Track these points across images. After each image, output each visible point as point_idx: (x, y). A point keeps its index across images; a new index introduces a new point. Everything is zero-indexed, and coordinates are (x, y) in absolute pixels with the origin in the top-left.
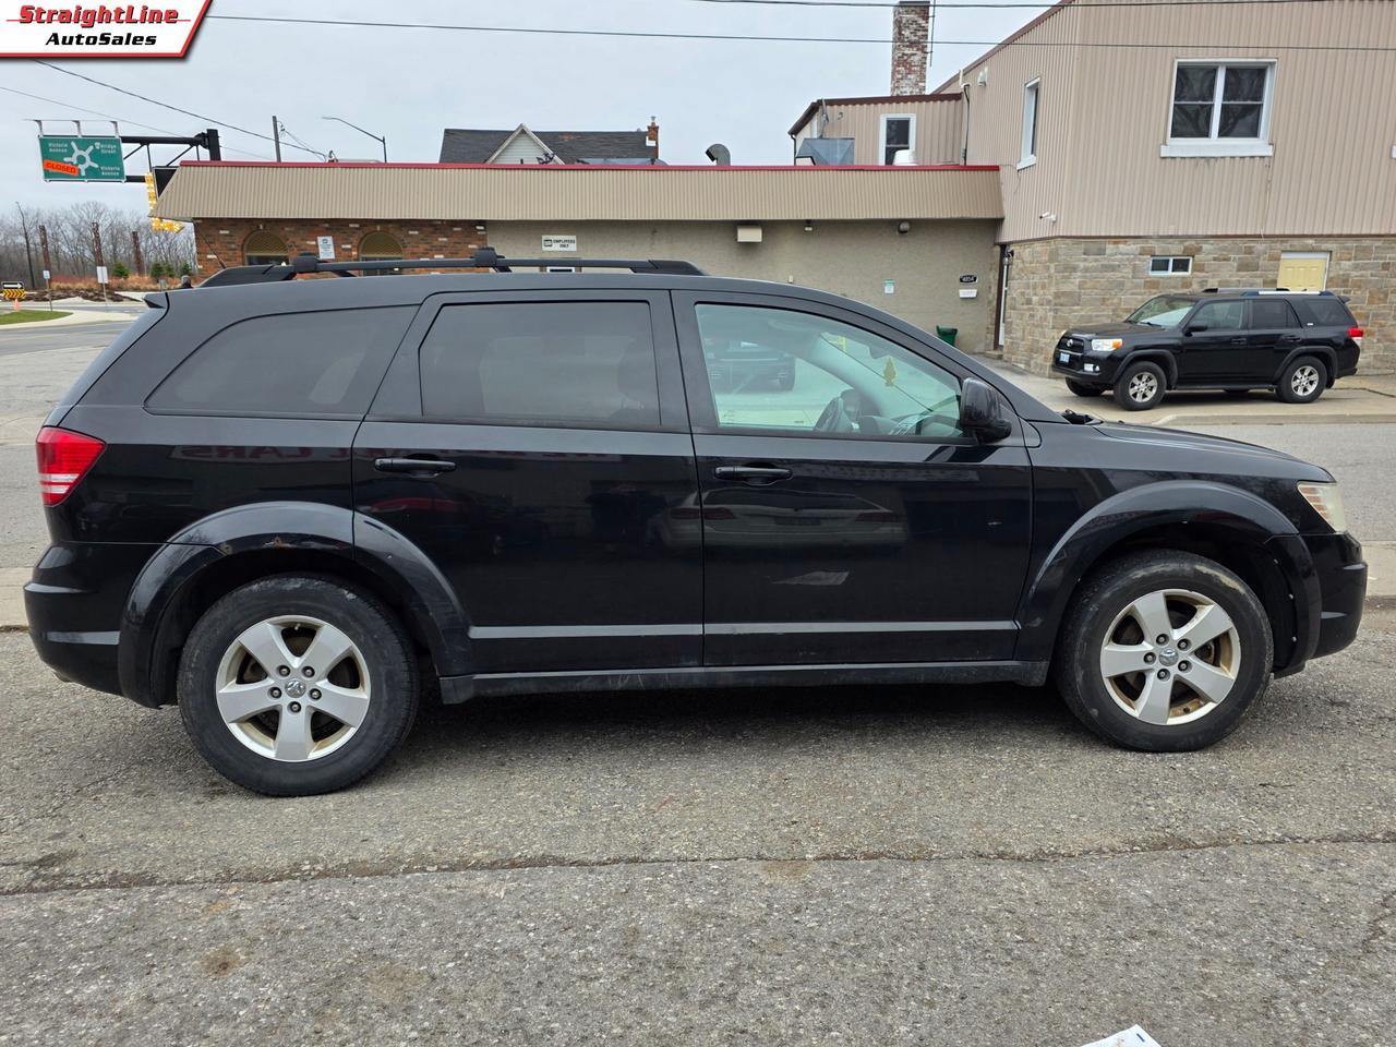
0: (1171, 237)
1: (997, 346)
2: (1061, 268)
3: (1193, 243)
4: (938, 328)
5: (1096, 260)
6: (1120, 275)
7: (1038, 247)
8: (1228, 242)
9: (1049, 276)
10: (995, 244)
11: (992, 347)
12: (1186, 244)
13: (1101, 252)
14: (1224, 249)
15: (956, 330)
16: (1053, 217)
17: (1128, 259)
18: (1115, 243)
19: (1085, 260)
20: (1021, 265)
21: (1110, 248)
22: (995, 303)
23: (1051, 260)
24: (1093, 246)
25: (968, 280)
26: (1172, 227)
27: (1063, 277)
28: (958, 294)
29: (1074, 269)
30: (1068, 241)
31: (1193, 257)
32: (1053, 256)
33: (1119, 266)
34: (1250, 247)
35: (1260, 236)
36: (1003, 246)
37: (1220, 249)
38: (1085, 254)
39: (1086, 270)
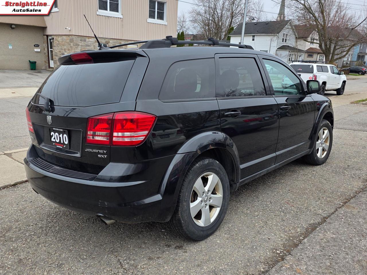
0: (102, 38)
1: (49, 67)
2: (75, 44)
3: (107, 40)
4: (29, 61)
5: (84, 43)
6: (91, 48)
7: (64, 37)
8: (115, 41)
9: (71, 47)
10: (44, 35)
11: (48, 67)
12: (106, 40)
13: (85, 41)
14: (115, 42)
15: (36, 62)
16: (69, 29)
17: (92, 43)
18: (88, 38)
19: (81, 43)
20: (57, 43)
21: (87, 40)
22: (47, 54)
23: (71, 42)
24: (83, 39)
25: (37, 46)
26: (102, 35)
27: (76, 47)
28: (34, 50)
29: (79, 45)
30: (76, 37)
31: (108, 44)
32: (72, 41)
33: (90, 45)
34: (121, 42)
35: (122, 40)
36: (47, 36)
37: (114, 42)
38: (81, 41)
39: (82, 46)
